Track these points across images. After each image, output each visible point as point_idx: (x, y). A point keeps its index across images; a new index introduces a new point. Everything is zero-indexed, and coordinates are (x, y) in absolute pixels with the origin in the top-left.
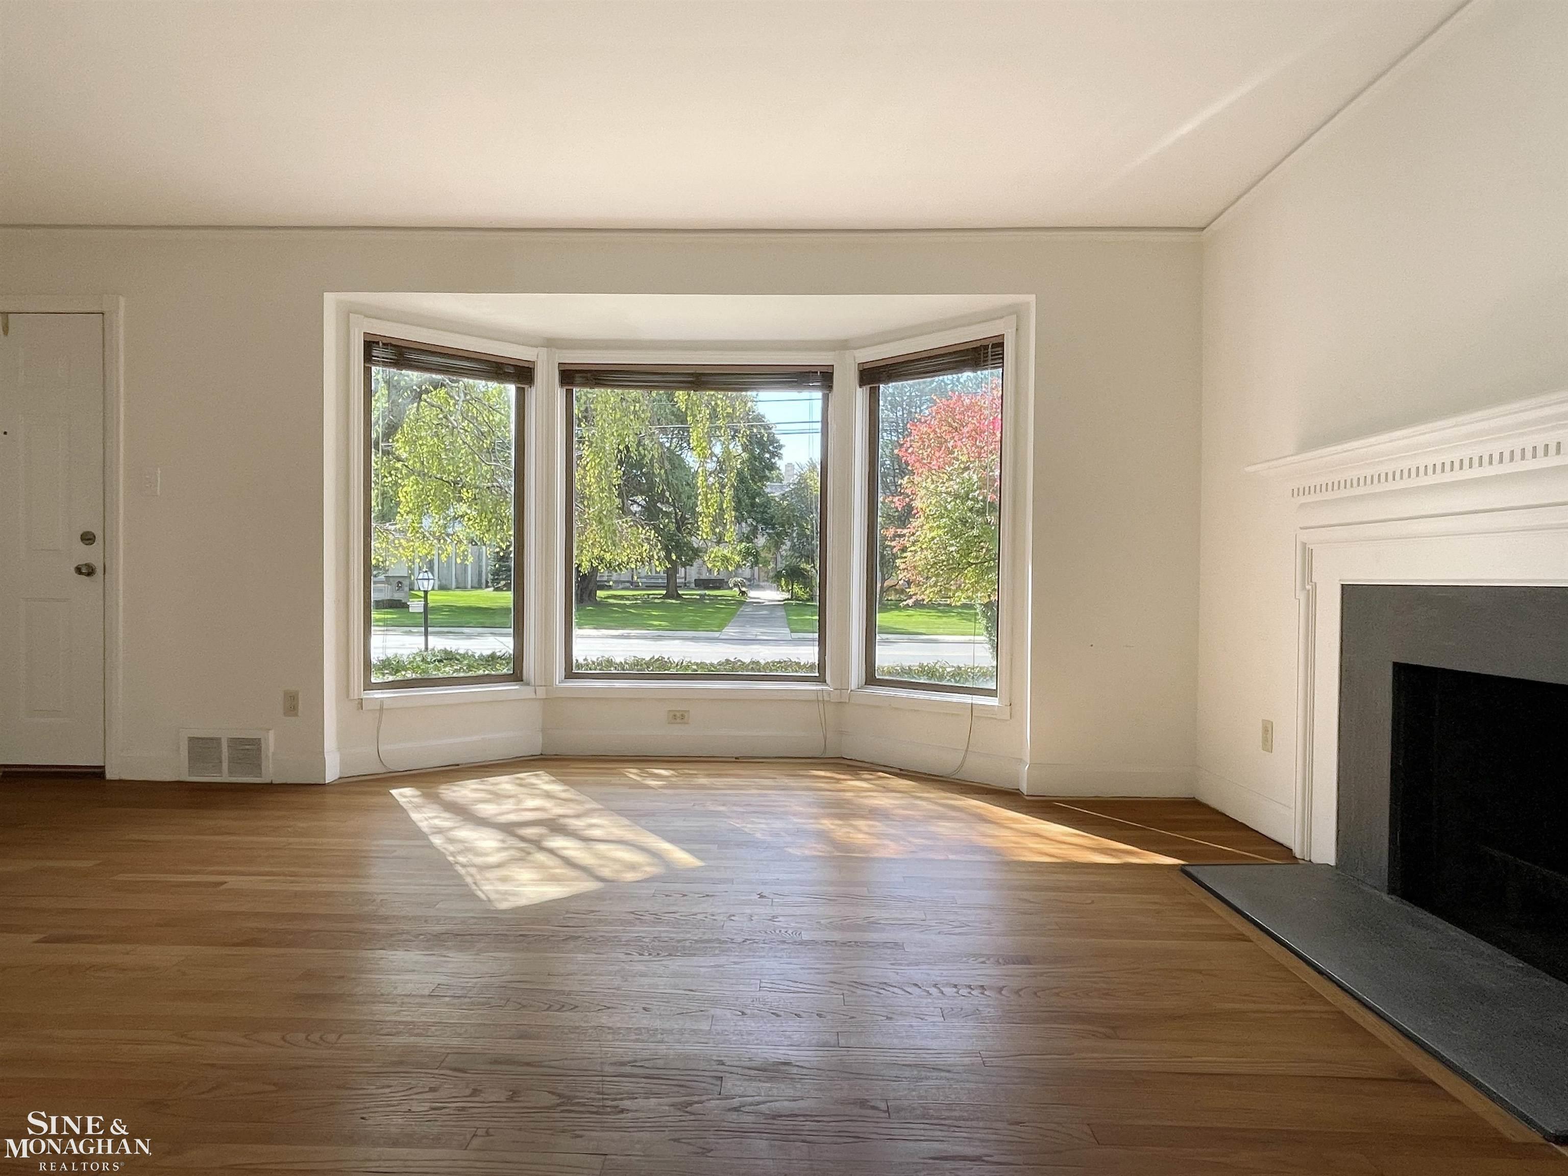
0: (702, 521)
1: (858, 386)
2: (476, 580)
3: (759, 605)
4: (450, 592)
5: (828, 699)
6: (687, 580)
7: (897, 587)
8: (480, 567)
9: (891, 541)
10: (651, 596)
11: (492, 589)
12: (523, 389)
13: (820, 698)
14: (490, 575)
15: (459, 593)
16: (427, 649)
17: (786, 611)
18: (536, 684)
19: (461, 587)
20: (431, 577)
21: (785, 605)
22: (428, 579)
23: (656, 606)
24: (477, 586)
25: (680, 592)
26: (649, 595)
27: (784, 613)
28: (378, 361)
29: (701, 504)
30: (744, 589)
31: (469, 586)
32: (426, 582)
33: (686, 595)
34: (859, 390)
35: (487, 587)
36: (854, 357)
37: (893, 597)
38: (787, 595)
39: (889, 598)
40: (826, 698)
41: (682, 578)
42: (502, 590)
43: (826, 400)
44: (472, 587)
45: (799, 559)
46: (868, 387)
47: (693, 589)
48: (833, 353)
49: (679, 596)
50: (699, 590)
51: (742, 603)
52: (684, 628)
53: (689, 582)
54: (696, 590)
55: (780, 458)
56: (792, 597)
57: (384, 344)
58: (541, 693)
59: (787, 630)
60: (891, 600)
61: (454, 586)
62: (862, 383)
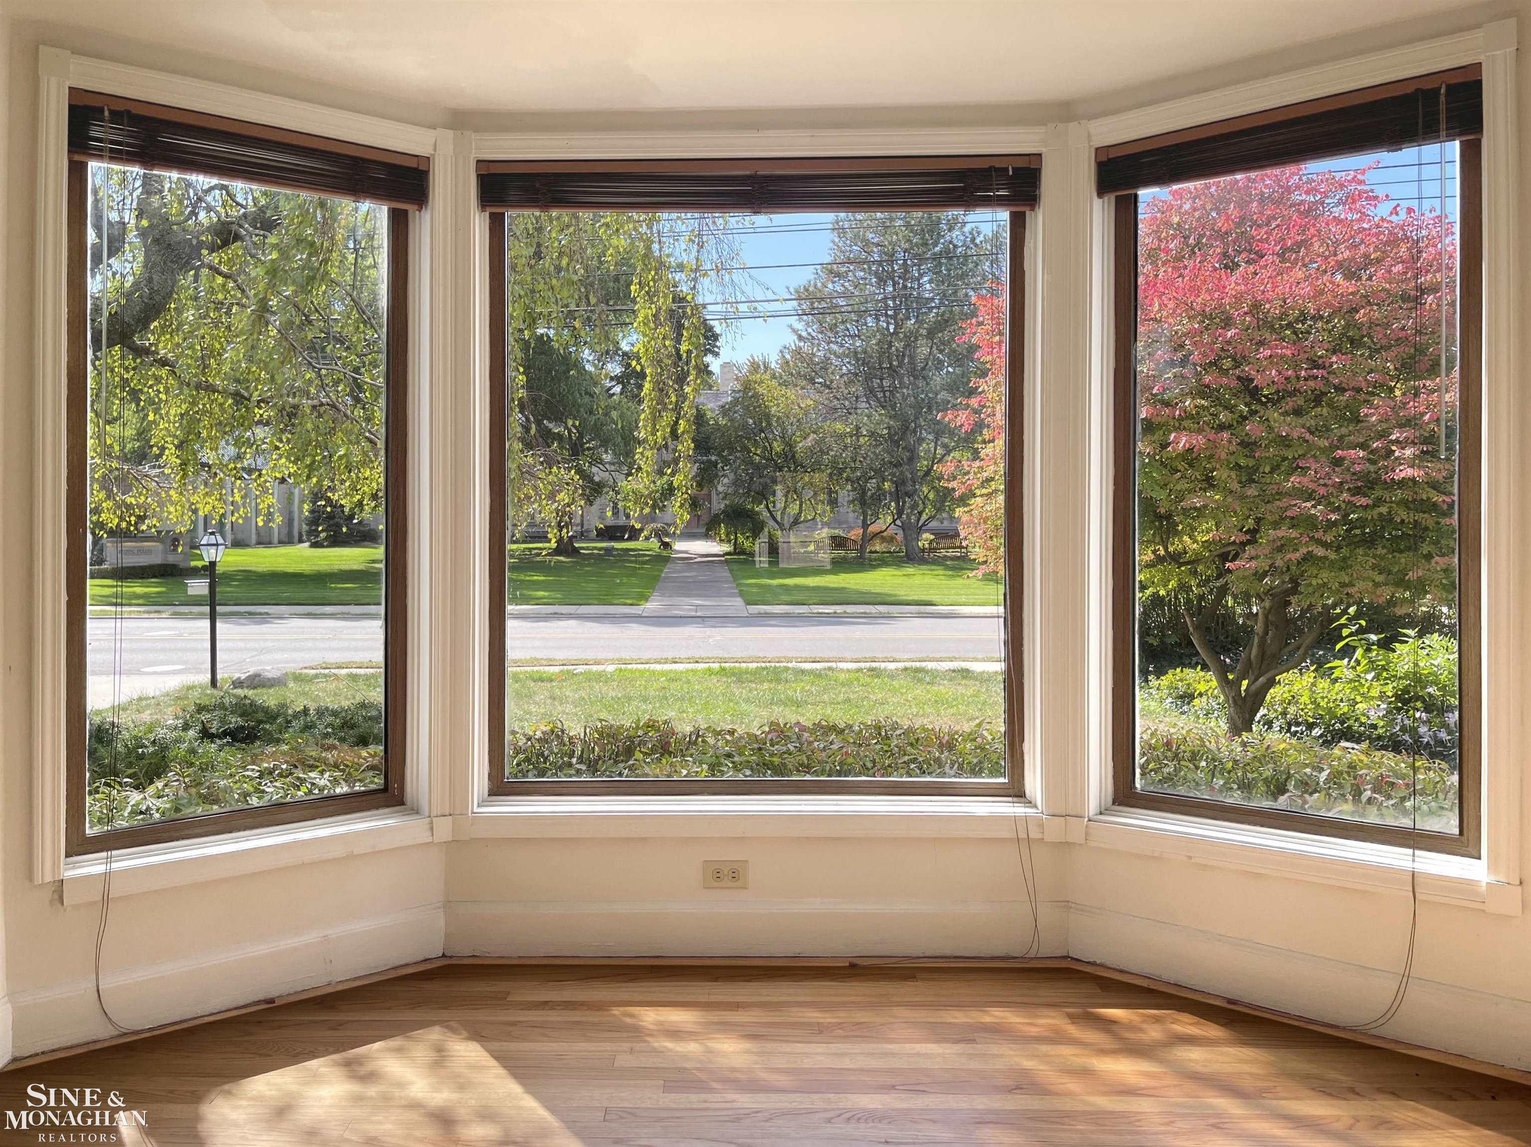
0: (642, 453)
1: (1095, 195)
2: (285, 531)
3: (687, 561)
4: (249, 551)
5: (1040, 836)
6: (585, 527)
7: (885, 534)
8: (291, 513)
9: (948, 481)
10: (534, 552)
11: (307, 544)
12: (406, 212)
13: (1022, 835)
14: (304, 526)
15: (261, 551)
16: (214, 682)
17: (731, 571)
18: (434, 813)
19: (264, 541)
20: (220, 541)
21: (726, 560)
22: (217, 545)
23: (542, 567)
24: (287, 540)
25: (576, 545)
26: (530, 549)
27: (728, 574)
28: (101, 149)
29: (645, 427)
30: (667, 540)
31: (276, 540)
32: (213, 550)
33: (587, 548)
34: (1097, 203)
35: (301, 541)
36: (1089, 136)
37: (878, 548)
38: (726, 548)
39: (873, 549)
40: (1034, 834)
41: (577, 525)
42: (322, 546)
43: (1018, 224)
44: (279, 543)
45: (743, 498)
46: (1112, 197)
47: (593, 540)
48: (1040, 130)
49: (576, 551)
50: (602, 541)
51: (667, 560)
52: (590, 601)
53: (588, 531)
54: (598, 541)
55: (716, 354)
56: (735, 549)
57: (111, 112)
58: (444, 829)
59: (739, 602)
60: (876, 552)
61: (254, 541)
62: (1103, 189)
